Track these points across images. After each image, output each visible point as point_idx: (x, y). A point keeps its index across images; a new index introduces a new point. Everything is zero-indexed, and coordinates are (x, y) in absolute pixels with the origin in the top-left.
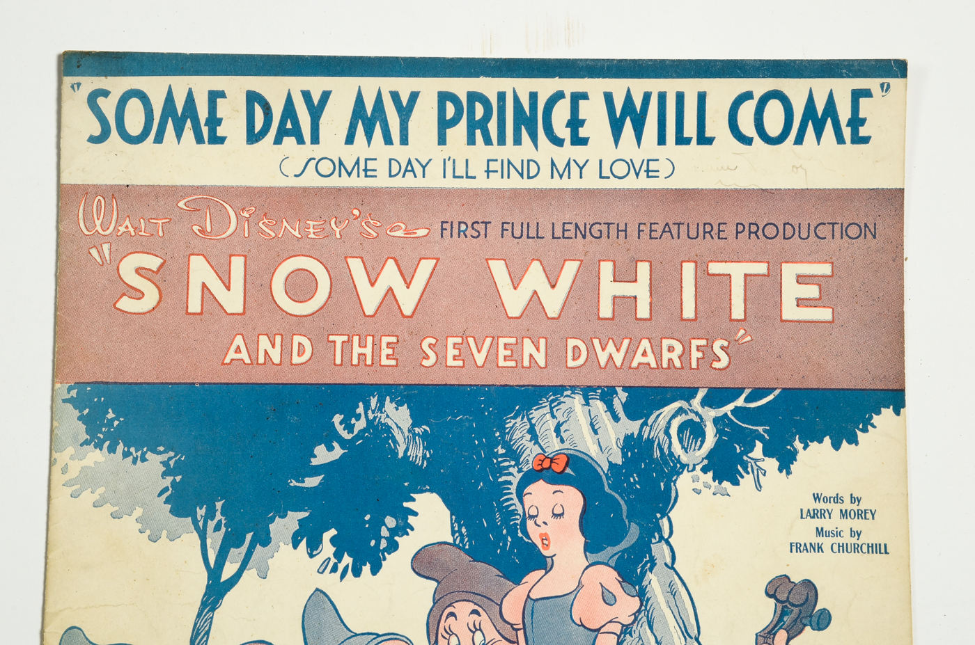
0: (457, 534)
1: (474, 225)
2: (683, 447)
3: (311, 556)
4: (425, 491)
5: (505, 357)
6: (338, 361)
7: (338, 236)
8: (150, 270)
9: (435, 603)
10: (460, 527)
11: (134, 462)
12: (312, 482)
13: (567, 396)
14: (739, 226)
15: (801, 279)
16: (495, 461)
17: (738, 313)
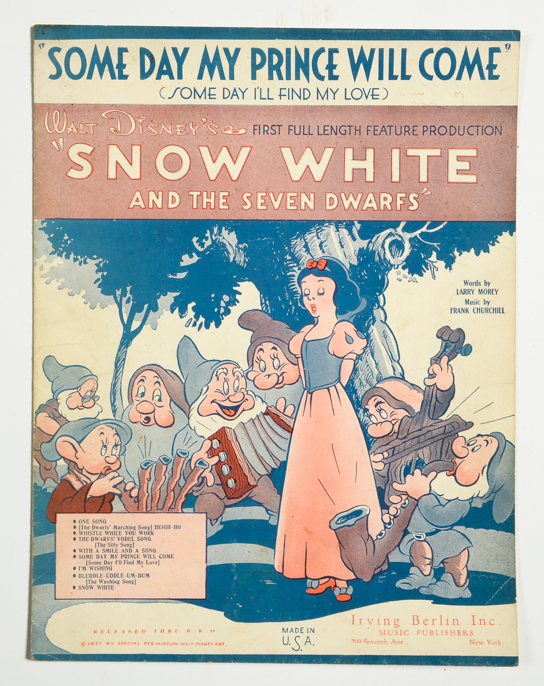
0: (264, 305)
1: (273, 127)
2: (392, 255)
3: (181, 317)
4: (245, 281)
5: (291, 204)
6: (195, 206)
7: (194, 134)
8: (86, 153)
9: (251, 343)
10: (265, 301)
11: (80, 264)
12: (181, 276)
13: (326, 226)
14: (425, 127)
15: (459, 158)
16: (285, 263)
17: (423, 178)
